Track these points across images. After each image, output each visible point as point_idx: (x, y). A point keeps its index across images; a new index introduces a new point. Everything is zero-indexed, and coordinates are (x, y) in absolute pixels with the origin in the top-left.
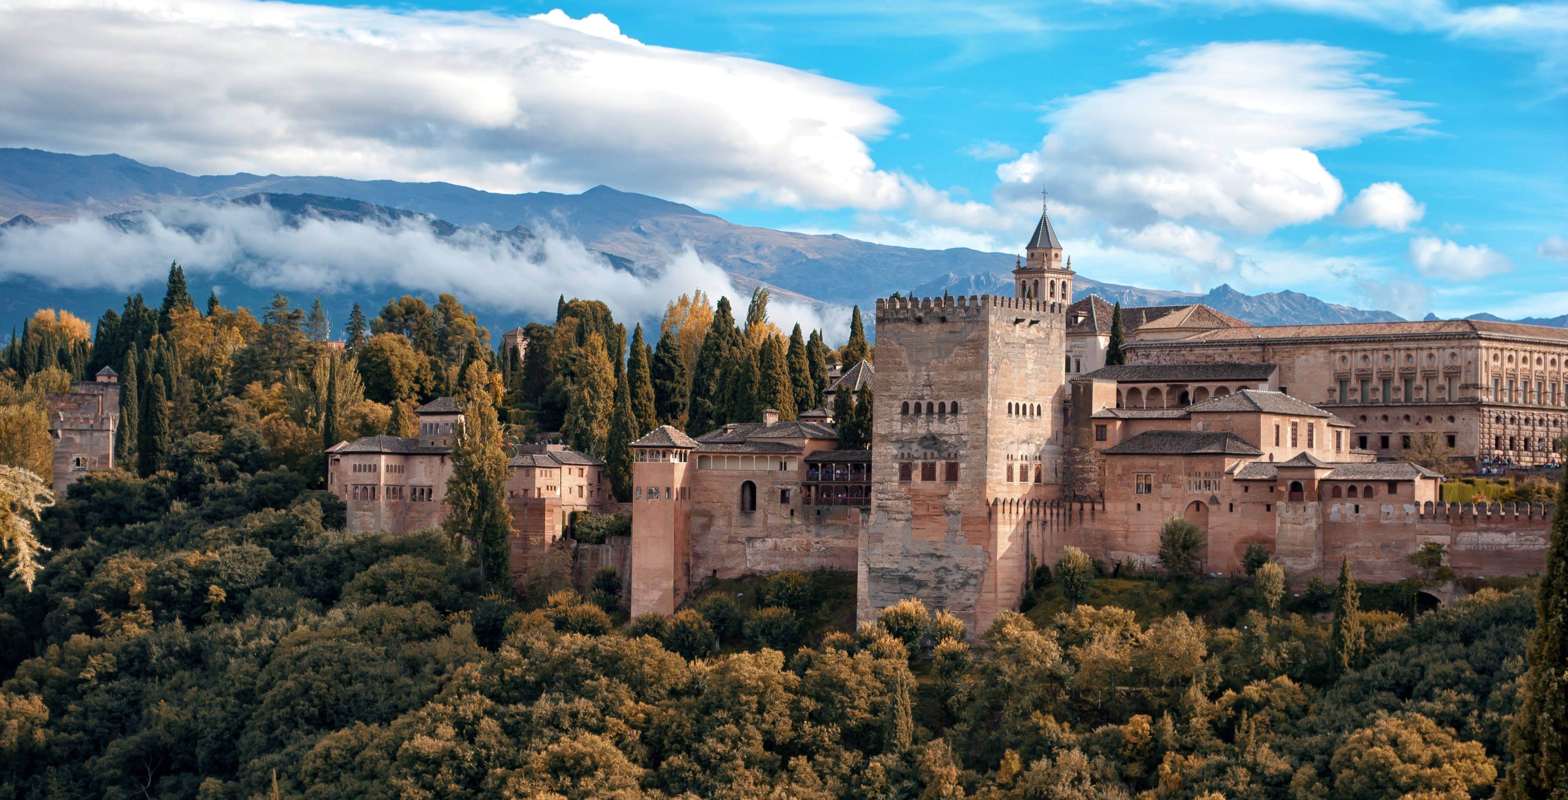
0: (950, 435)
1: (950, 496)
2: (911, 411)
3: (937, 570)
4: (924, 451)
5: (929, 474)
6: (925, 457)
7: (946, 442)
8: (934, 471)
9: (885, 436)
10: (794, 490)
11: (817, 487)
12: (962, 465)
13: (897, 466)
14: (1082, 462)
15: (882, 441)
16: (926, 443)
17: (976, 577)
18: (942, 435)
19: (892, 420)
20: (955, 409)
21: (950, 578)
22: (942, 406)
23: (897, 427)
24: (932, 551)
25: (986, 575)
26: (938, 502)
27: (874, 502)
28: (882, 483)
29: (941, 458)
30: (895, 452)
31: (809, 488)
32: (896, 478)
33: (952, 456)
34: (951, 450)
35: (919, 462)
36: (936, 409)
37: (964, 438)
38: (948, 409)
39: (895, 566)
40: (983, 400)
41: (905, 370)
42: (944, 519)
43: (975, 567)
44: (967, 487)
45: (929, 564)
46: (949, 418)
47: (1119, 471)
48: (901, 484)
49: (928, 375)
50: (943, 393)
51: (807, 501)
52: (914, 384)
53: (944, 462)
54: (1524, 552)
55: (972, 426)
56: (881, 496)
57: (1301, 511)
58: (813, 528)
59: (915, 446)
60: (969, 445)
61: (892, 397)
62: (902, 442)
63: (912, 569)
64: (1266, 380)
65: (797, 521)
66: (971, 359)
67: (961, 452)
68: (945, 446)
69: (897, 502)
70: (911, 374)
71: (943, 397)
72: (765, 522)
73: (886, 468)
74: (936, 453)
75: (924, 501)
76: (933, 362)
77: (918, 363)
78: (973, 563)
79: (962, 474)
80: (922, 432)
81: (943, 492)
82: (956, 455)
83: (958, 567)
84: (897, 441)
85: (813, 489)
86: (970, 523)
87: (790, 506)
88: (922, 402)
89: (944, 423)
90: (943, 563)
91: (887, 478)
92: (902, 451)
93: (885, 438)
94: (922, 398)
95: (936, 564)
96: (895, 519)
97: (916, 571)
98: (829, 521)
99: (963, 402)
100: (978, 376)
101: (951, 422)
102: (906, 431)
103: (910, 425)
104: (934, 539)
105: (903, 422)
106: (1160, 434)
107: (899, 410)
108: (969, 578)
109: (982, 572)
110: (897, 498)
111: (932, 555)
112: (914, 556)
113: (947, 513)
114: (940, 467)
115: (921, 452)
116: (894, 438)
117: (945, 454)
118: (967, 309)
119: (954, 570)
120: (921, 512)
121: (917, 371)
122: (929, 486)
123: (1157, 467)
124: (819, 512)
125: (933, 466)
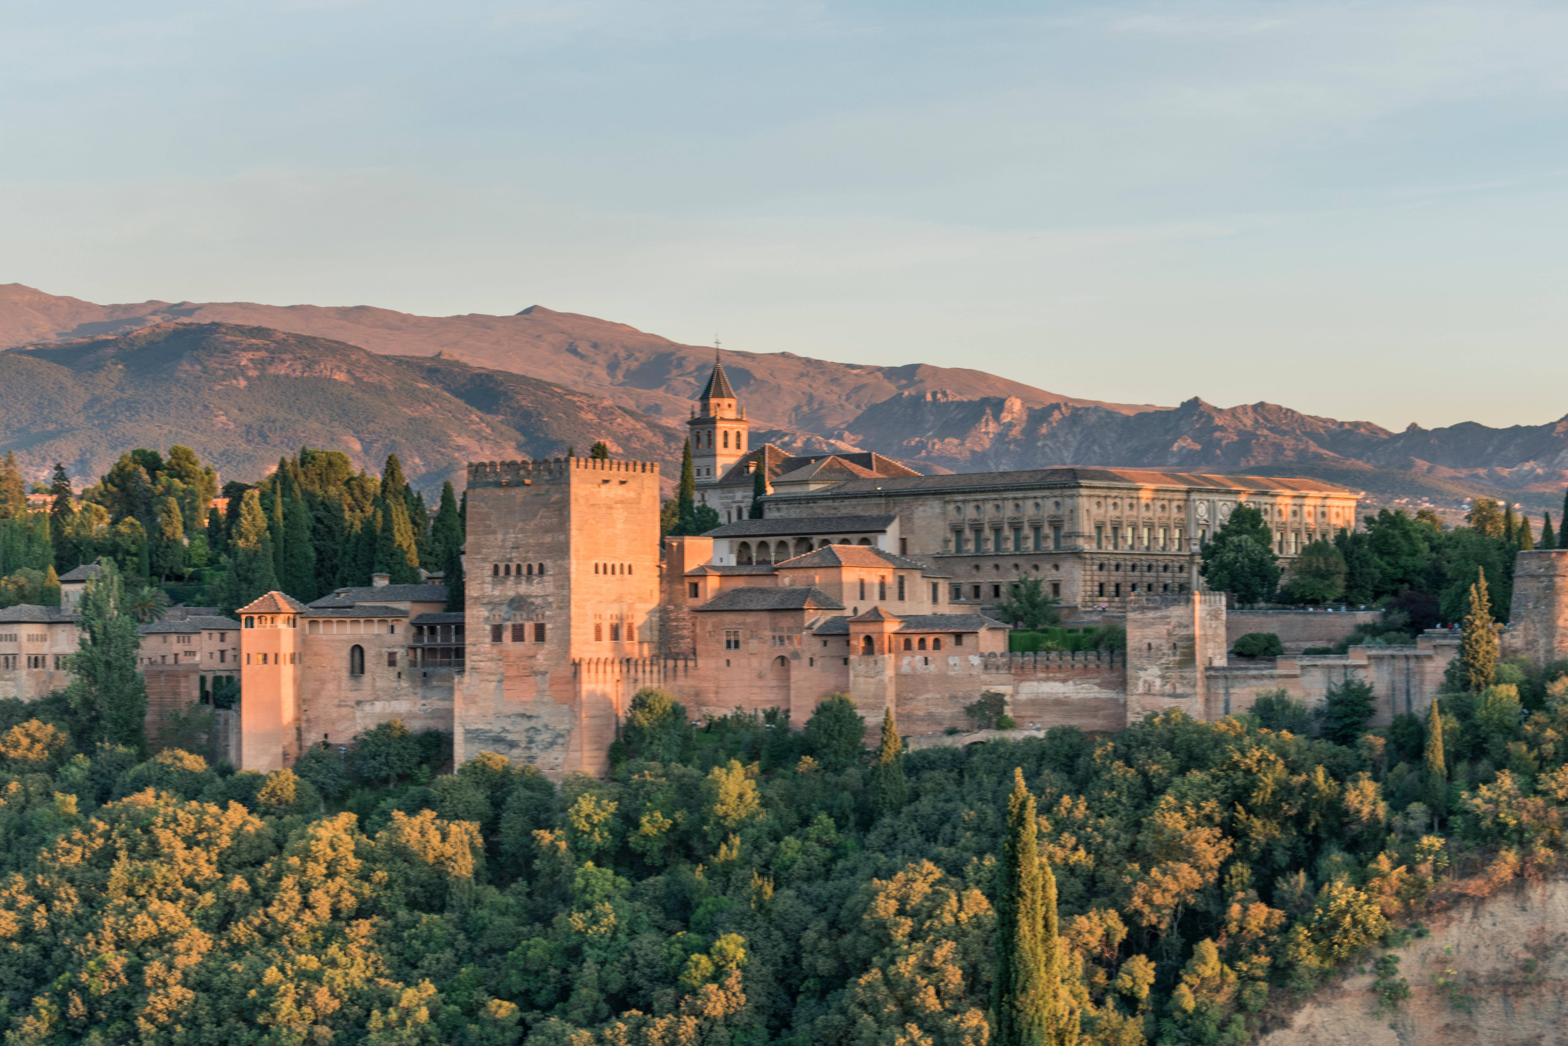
0: (537, 597)
1: (538, 656)
2: (502, 572)
3: (527, 730)
4: (514, 612)
5: (518, 635)
6: (515, 619)
7: (532, 603)
8: (523, 632)
9: (477, 598)
10: (400, 653)
11: (423, 650)
12: (549, 626)
13: (488, 627)
14: (677, 619)
15: (474, 604)
16: (515, 605)
17: (563, 736)
18: (530, 596)
19: (484, 582)
20: (542, 571)
21: (539, 738)
22: (530, 567)
23: (488, 589)
24: (523, 712)
25: (572, 734)
26: (527, 663)
27: (468, 664)
28: (475, 645)
29: (529, 619)
30: (486, 614)
31: (414, 649)
32: (488, 640)
33: (540, 617)
34: (538, 611)
35: (509, 623)
36: (524, 571)
37: (550, 599)
38: (536, 570)
39: (488, 727)
40: (566, 561)
41: (494, 532)
42: (533, 679)
43: (562, 727)
44: (554, 647)
45: (520, 724)
46: (537, 579)
47: (709, 627)
48: (492, 645)
49: (516, 538)
50: (530, 555)
51: (413, 664)
52: (503, 547)
53: (532, 623)
54: (1080, 700)
55: (557, 587)
56: (475, 658)
57: (872, 665)
58: (419, 691)
59: (505, 608)
60: (554, 606)
61: (483, 560)
62: (492, 604)
63: (504, 730)
64: (884, 532)
65: (404, 684)
66: (555, 520)
67: (548, 613)
68: (533, 607)
69: (489, 663)
70: (500, 537)
71: (530, 559)
72: (373, 686)
73: (478, 630)
74: (524, 615)
75: (514, 662)
76: (520, 525)
77: (506, 526)
78: (561, 722)
79: (548, 634)
80: (511, 593)
81: (531, 653)
82: (543, 616)
83: (546, 726)
84: (489, 603)
85: (419, 651)
86: (557, 683)
87: (398, 669)
88: (511, 564)
89: (532, 584)
90: (533, 723)
91: (480, 640)
92: (494, 612)
93: (476, 601)
94: (510, 560)
95: (527, 724)
96: (487, 680)
97: (508, 731)
98: (435, 683)
99: (548, 564)
100: (562, 537)
101: (538, 583)
102: (496, 593)
103: (500, 587)
104: (525, 699)
105: (494, 584)
106: (749, 590)
107: (490, 572)
108: (557, 737)
109: (569, 731)
110: (489, 660)
111: (523, 716)
112: (506, 717)
113: (536, 673)
114: (529, 628)
115: (511, 613)
116: (485, 601)
117: (533, 615)
118: (550, 472)
119: (543, 730)
120: (512, 672)
121: (505, 534)
122: (519, 647)
123: (744, 624)
124: (425, 674)
125: (521, 627)
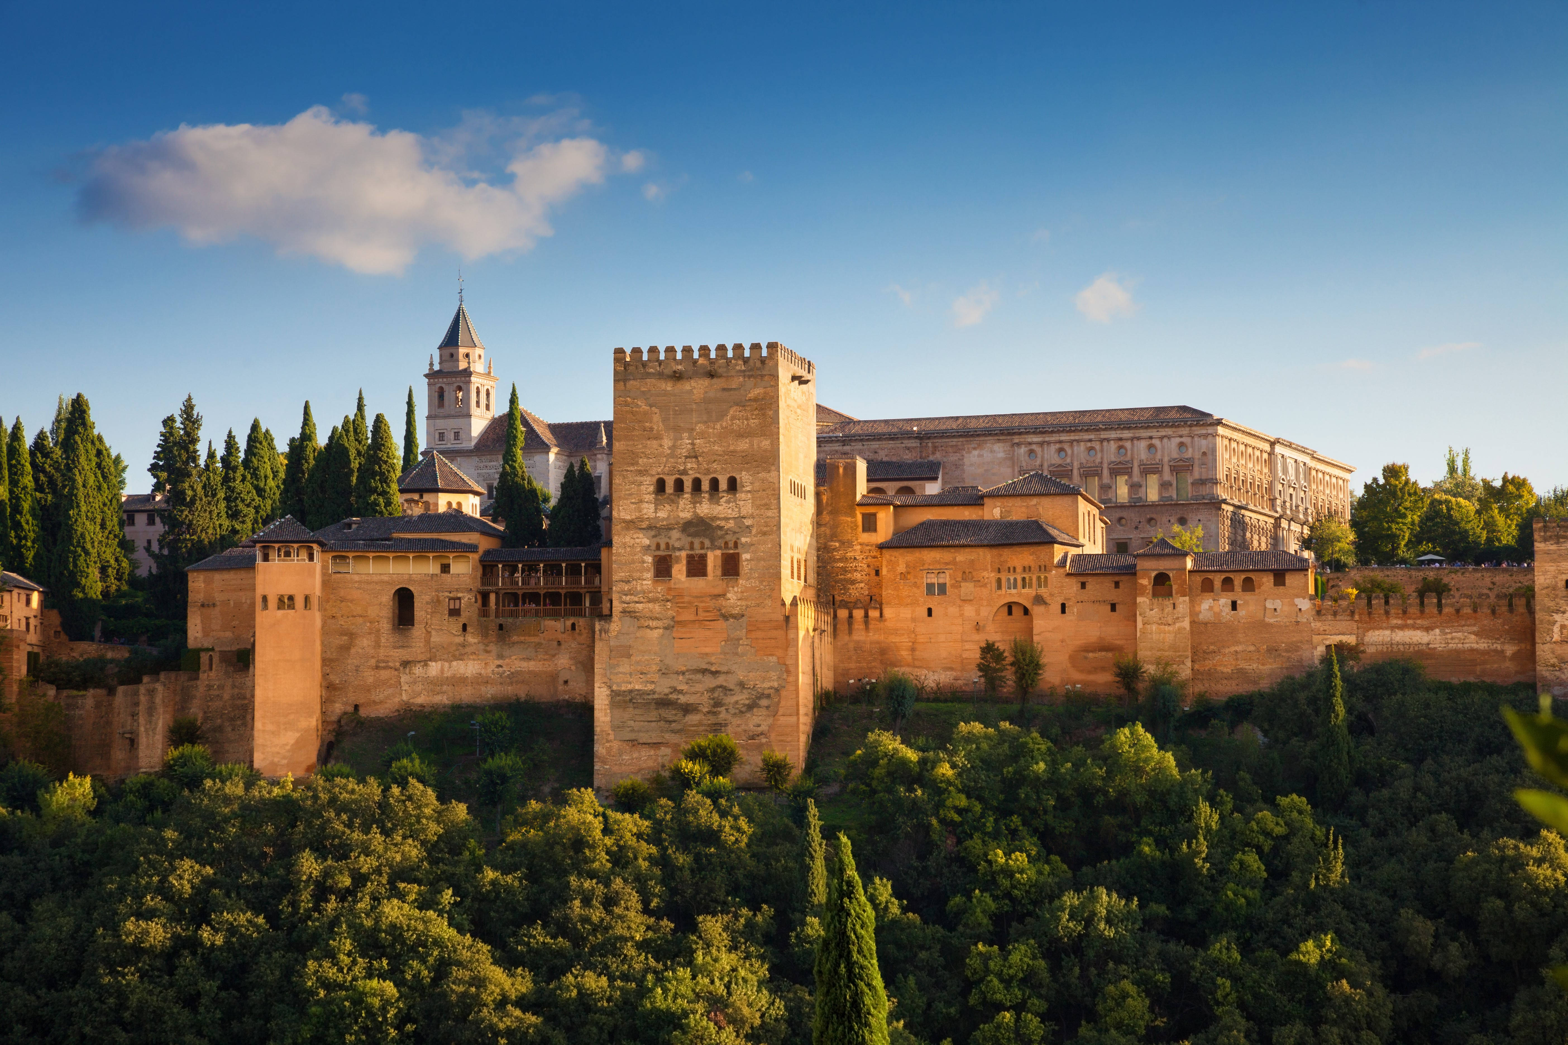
0: (727, 519)
1: (729, 595)
2: (670, 488)
3: (713, 690)
4: (690, 539)
5: (697, 568)
6: (692, 548)
7: (721, 528)
8: (705, 565)
9: (632, 521)
12: (745, 556)
13: (649, 559)
15: (627, 528)
16: (692, 530)
17: (768, 696)
18: (715, 518)
19: (641, 501)
20: (733, 485)
21: (731, 700)
22: (714, 483)
23: (649, 510)
24: (705, 666)
25: (784, 693)
26: (712, 604)
27: (617, 607)
28: (628, 582)
29: (714, 547)
30: (647, 542)
32: (650, 575)
33: (731, 544)
34: (728, 537)
35: (683, 554)
36: (705, 486)
37: (748, 522)
38: (723, 485)
39: (650, 687)
40: (773, 474)
41: (658, 437)
42: (721, 624)
43: (766, 685)
44: (755, 583)
45: (699, 682)
46: (725, 497)
48: (655, 582)
49: (693, 444)
50: (715, 465)
52: (672, 455)
53: (718, 553)
55: (758, 507)
56: (627, 598)
59: (675, 534)
60: (754, 531)
61: (640, 473)
62: (656, 529)
63: (675, 690)
66: (754, 422)
67: (743, 540)
68: (720, 533)
69: (651, 605)
70: (667, 443)
71: (715, 471)
72: (427, 639)
73: (633, 562)
74: (707, 543)
75: (690, 603)
76: (699, 427)
77: (677, 430)
78: (764, 679)
79: (745, 566)
80: (686, 515)
81: (717, 591)
82: (736, 545)
83: (742, 685)
84: (650, 528)
86: (759, 629)
88: (684, 478)
89: (718, 503)
90: (721, 680)
91: (636, 575)
92: (657, 540)
93: (631, 525)
94: (685, 472)
95: (710, 682)
96: (648, 627)
97: (681, 692)
99: (744, 477)
100: (766, 443)
101: (728, 502)
102: (662, 514)
103: (668, 507)
104: (707, 650)
105: (657, 504)
107: (652, 488)
108: (759, 698)
109: (777, 690)
110: (650, 601)
111: (704, 671)
112: (677, 673)
113: (725, 617)
114: (713, 559)
115: (686, 540)
116: (644, 525)
117: (720, 542)
118: (746, 361)
119: (737, 689)
120: (688, 616)
121: (676, 439)
122: (698, 584)
125: (703, 558)
